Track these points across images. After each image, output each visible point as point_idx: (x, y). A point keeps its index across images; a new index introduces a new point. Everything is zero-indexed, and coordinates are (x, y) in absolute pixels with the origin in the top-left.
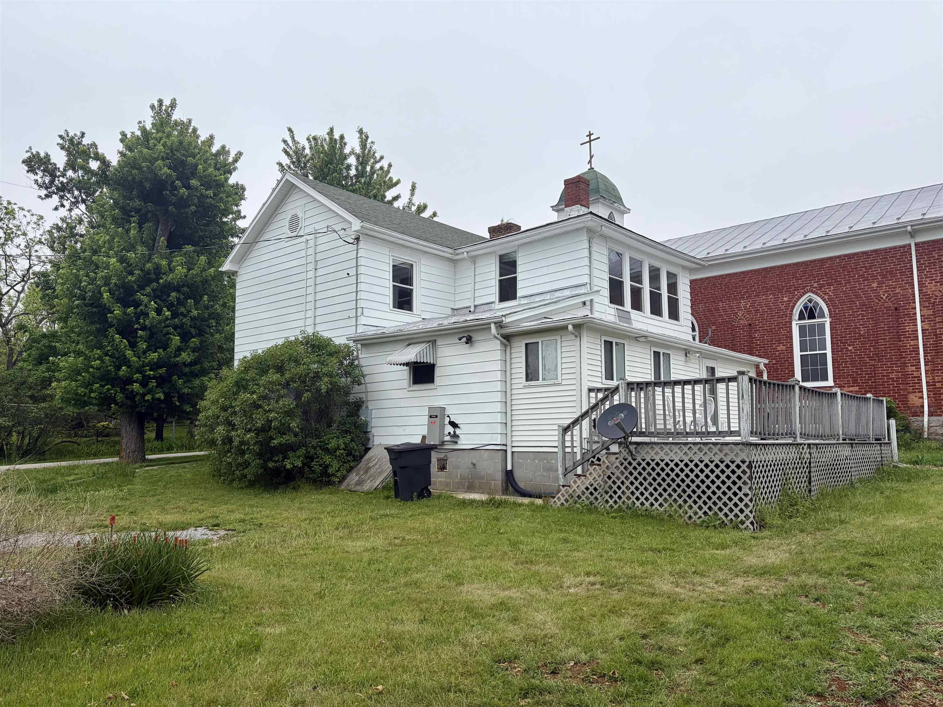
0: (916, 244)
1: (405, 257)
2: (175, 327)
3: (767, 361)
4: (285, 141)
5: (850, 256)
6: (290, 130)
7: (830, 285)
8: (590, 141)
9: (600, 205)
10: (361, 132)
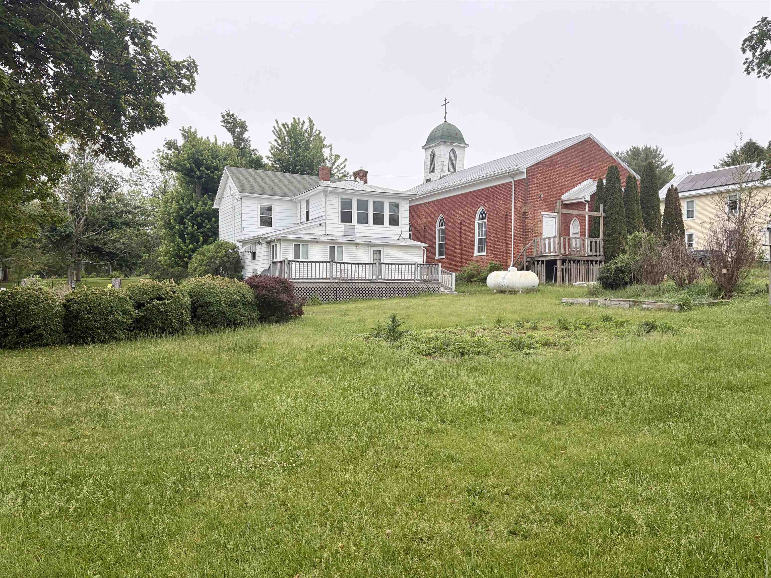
0: (514, 181)
1: (267, 204)
2: (201, 233)
3: (426, 245)
4: (274, 127)
5: (495, 187)
6: (277, 121)
7: (487, 202)
8: (445, 104)
9: (442, 146)
10: (310, 119)
